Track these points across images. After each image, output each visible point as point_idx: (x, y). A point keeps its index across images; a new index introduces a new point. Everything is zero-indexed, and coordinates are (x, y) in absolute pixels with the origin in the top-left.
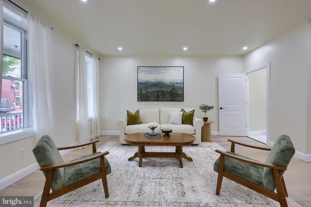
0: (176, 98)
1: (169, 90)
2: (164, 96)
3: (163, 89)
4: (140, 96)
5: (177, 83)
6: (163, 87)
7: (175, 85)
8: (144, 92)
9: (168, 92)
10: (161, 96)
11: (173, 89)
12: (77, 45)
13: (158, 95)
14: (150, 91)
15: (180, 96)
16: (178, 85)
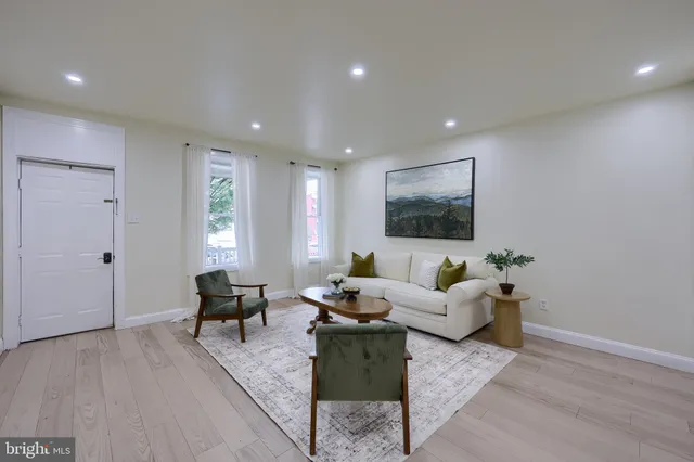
0: (455, 232)
1: (440, 214)
2: (430, 227)
3: (428, 213)
4: (390, 226)
5: (456, 199)
6: (427, 208)
7: (455, 202)
8: (395, 219)
9: (436, 218)
10: (425, 228)
11: (449, 211)
12: (292, 163)
13: (419, 225)
14: (406, 216)
15: (463, 226)
16: (460, 202)
